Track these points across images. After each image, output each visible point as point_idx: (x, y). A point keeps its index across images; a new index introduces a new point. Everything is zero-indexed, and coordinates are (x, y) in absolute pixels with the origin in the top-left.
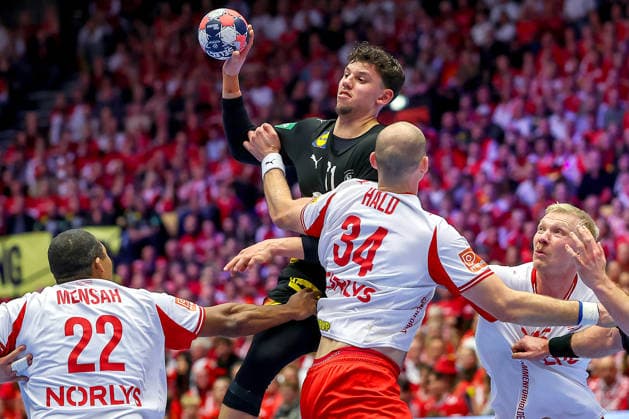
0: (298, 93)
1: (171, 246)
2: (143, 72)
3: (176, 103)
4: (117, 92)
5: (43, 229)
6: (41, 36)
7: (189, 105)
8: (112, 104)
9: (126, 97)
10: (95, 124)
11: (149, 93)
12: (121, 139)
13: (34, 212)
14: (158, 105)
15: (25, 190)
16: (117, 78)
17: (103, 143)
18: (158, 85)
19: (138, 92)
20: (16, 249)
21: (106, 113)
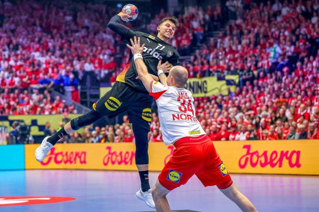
0: (297, 33)
1: (255, 81)
2: (247, 25)
3: (257, 35)
4: (239, 31)
5: (213, 75)
6: (215, 13)
7: (261, 36)
8: (237, 35)
9: (242, 33)
10: (231, 42)
11: (249, 32)
12: (239, 47)
13: (211, 70)
14: (252, 36)
15: (208, 62)
16: (239, 27)
17: (234, 48)
18: (252, 29)
19: (246, 32)
20: (205, 82)
21: (235, 38)
